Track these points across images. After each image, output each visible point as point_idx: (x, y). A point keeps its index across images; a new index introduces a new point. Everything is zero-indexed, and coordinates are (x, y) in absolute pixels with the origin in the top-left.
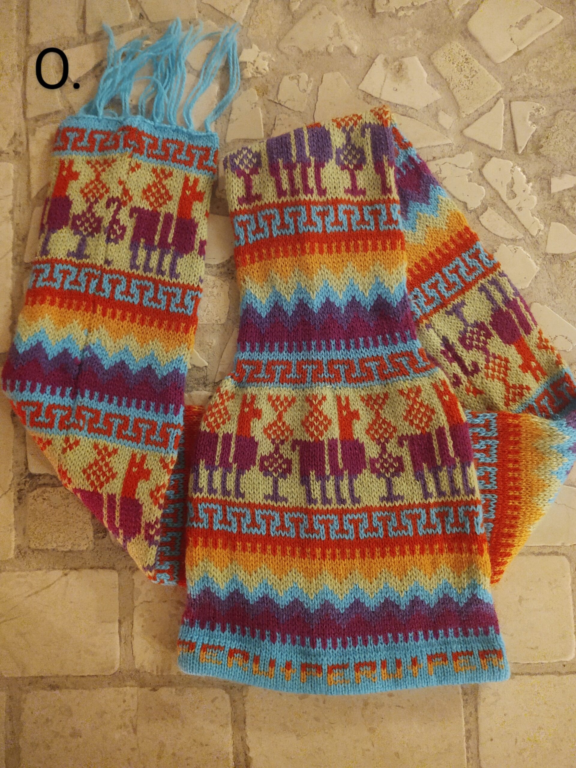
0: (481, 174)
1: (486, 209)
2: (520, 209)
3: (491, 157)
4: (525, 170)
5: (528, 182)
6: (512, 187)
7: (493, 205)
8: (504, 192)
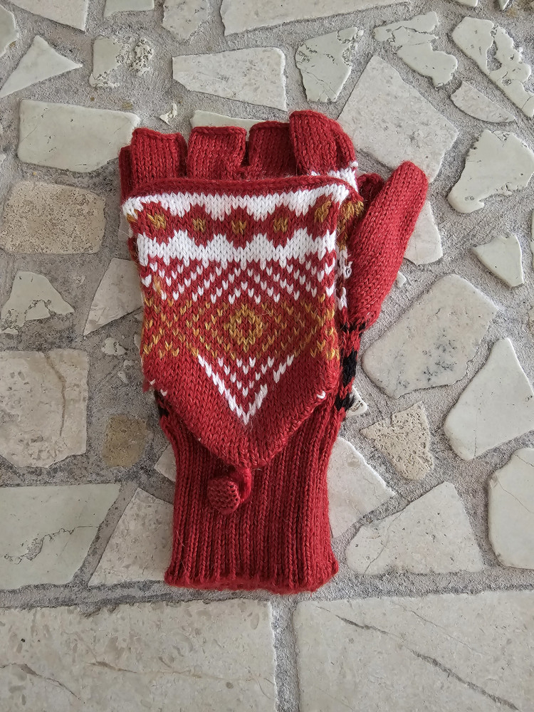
0: (450, 40)
1: (460, 84)
2: (507, 82)
3: (463, 17)
4: (512, 32)
5: (517, 46)
6: (495, 53)
7: (468, 79)
8: (484, 62)
